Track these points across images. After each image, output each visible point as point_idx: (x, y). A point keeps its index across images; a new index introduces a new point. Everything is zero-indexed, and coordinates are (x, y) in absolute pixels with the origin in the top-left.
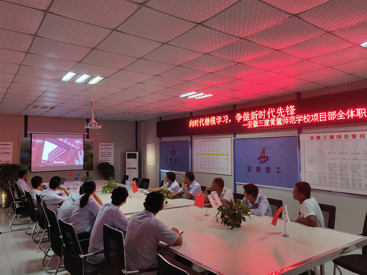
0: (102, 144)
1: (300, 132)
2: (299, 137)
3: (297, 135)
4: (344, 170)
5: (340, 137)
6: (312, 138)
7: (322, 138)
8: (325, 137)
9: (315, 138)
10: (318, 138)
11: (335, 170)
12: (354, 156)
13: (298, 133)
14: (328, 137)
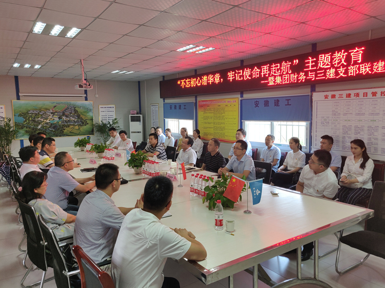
0: (102, 106)
1: (313, 90)
2: (311, 96)
3: (309, 94)
4: (359, 133)
5: (357, 95)
6: (326, 97)
7: (337, 96)
8: (341, 96)
9: (330, 96)
10: (333, 96)
11: (349, 132)
12: (372, 116)
13: (311, 92)
14: (344, 96)
